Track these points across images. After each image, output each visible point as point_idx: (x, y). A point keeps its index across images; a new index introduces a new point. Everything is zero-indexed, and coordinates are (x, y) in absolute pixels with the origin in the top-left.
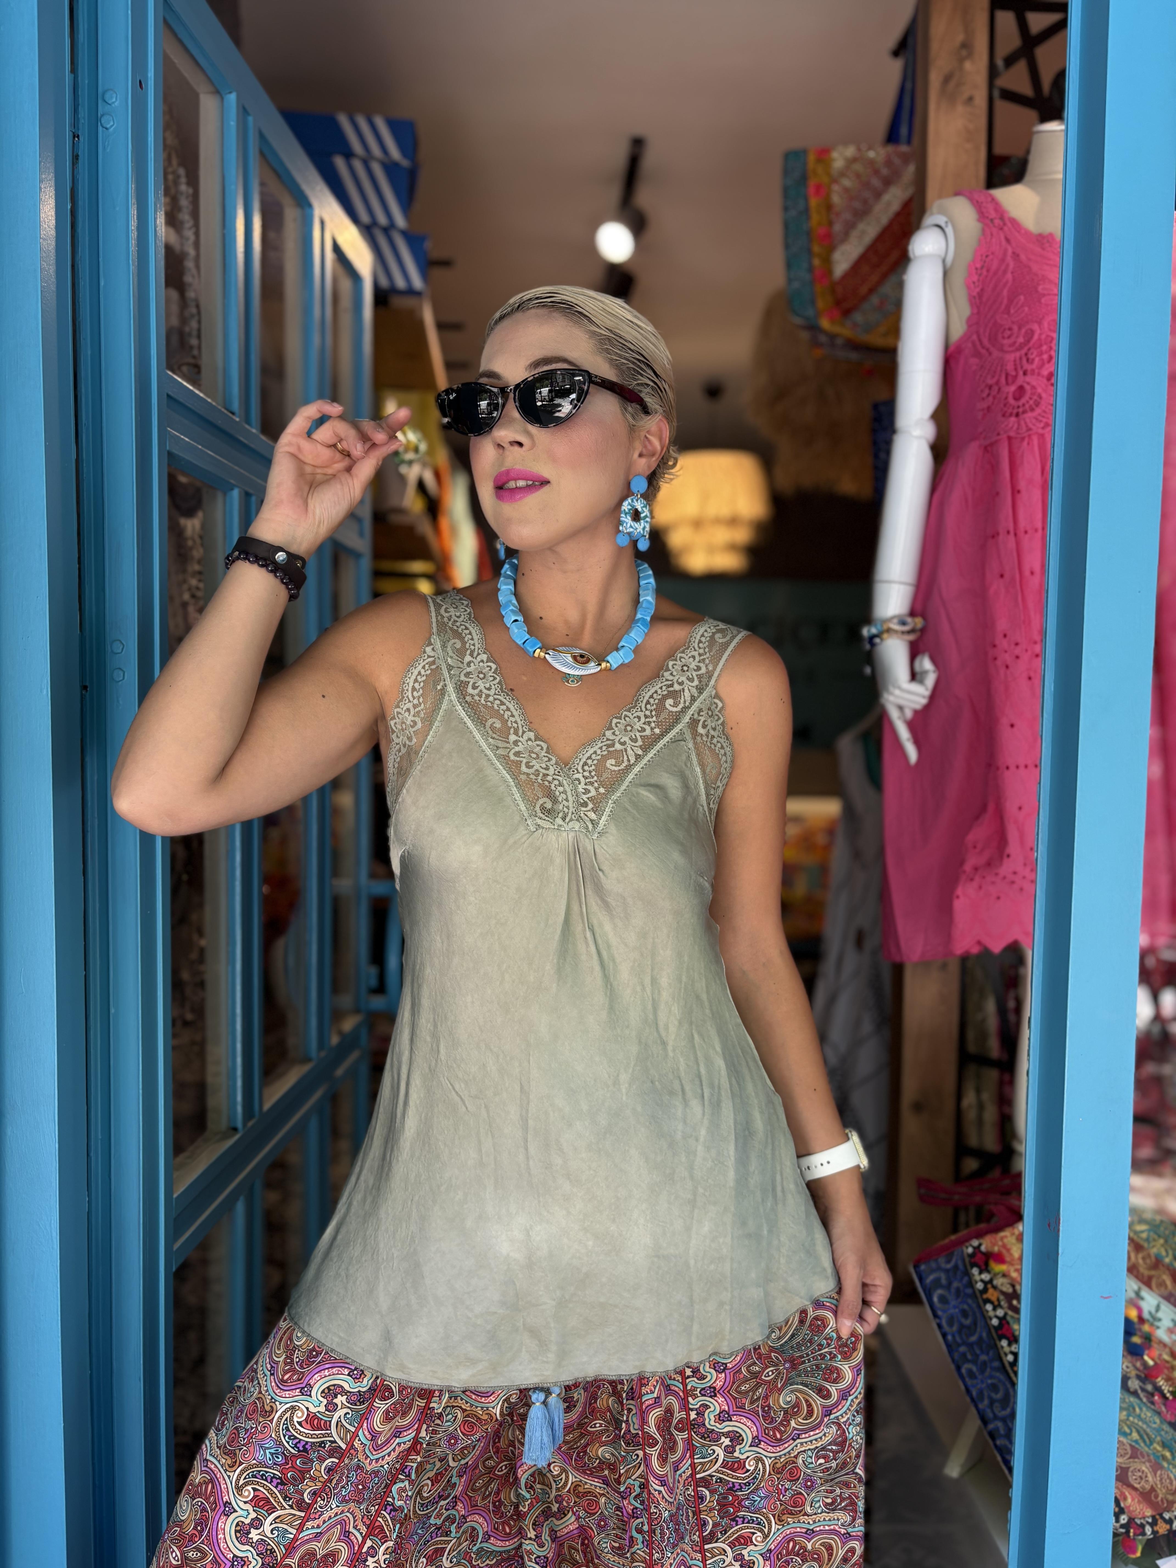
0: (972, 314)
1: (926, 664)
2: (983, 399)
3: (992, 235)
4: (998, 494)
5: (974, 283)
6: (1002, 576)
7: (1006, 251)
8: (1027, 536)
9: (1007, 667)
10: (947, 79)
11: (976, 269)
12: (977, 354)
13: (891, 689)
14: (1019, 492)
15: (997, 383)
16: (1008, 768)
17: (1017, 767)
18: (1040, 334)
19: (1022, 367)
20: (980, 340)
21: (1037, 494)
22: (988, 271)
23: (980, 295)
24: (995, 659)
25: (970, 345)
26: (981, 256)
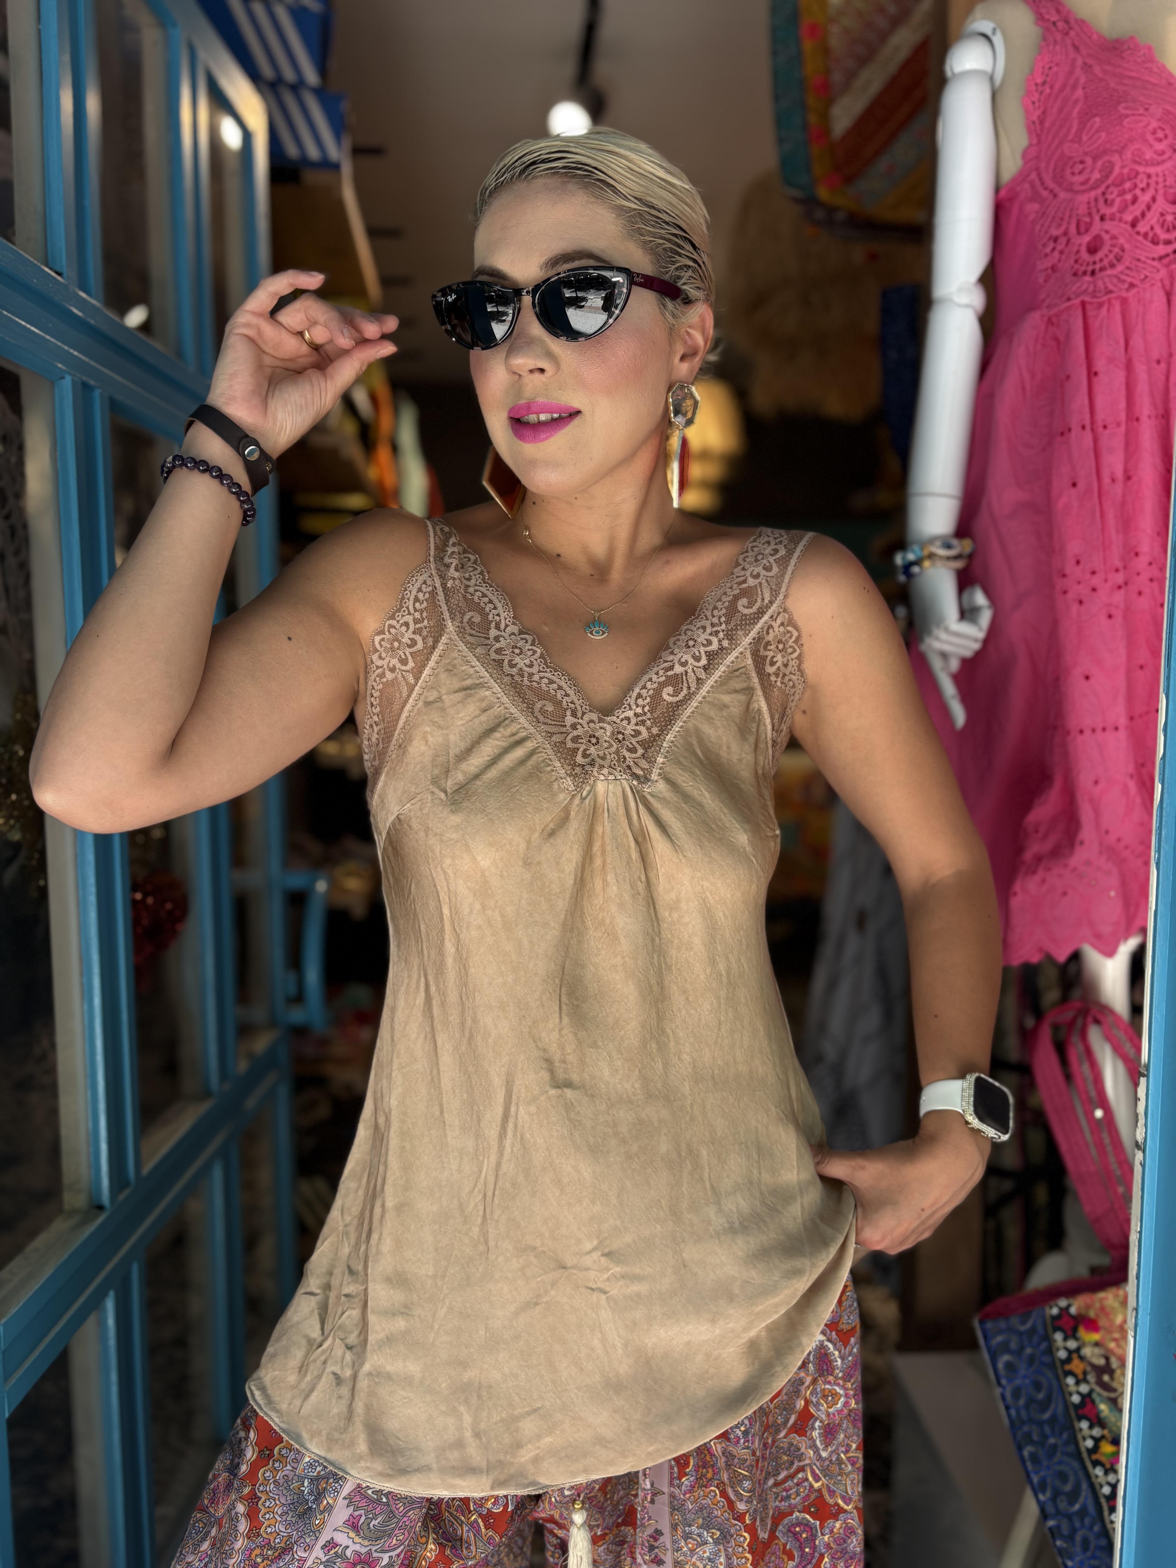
0: (1031, 145)
2: (1046, 255)
3: (1055, 41)
4: (1068, 377)
6: (1074, 485)
7: (1074, 60)
8: (1107, 432)
9: (1081, 602)
12: (1035, 197)
13: (932, 631)
14: (1096, 374)
15: (1065, 233)
16: (1081, 732)
17: (1094, 730)
18: (1123, 167)
19: (1098, 211)
20: (1041, 179)
21: (1120, 375)
22: (1051, 88)
24: (1065, 592)
25: (1027, 186)
26: (1043, 67)
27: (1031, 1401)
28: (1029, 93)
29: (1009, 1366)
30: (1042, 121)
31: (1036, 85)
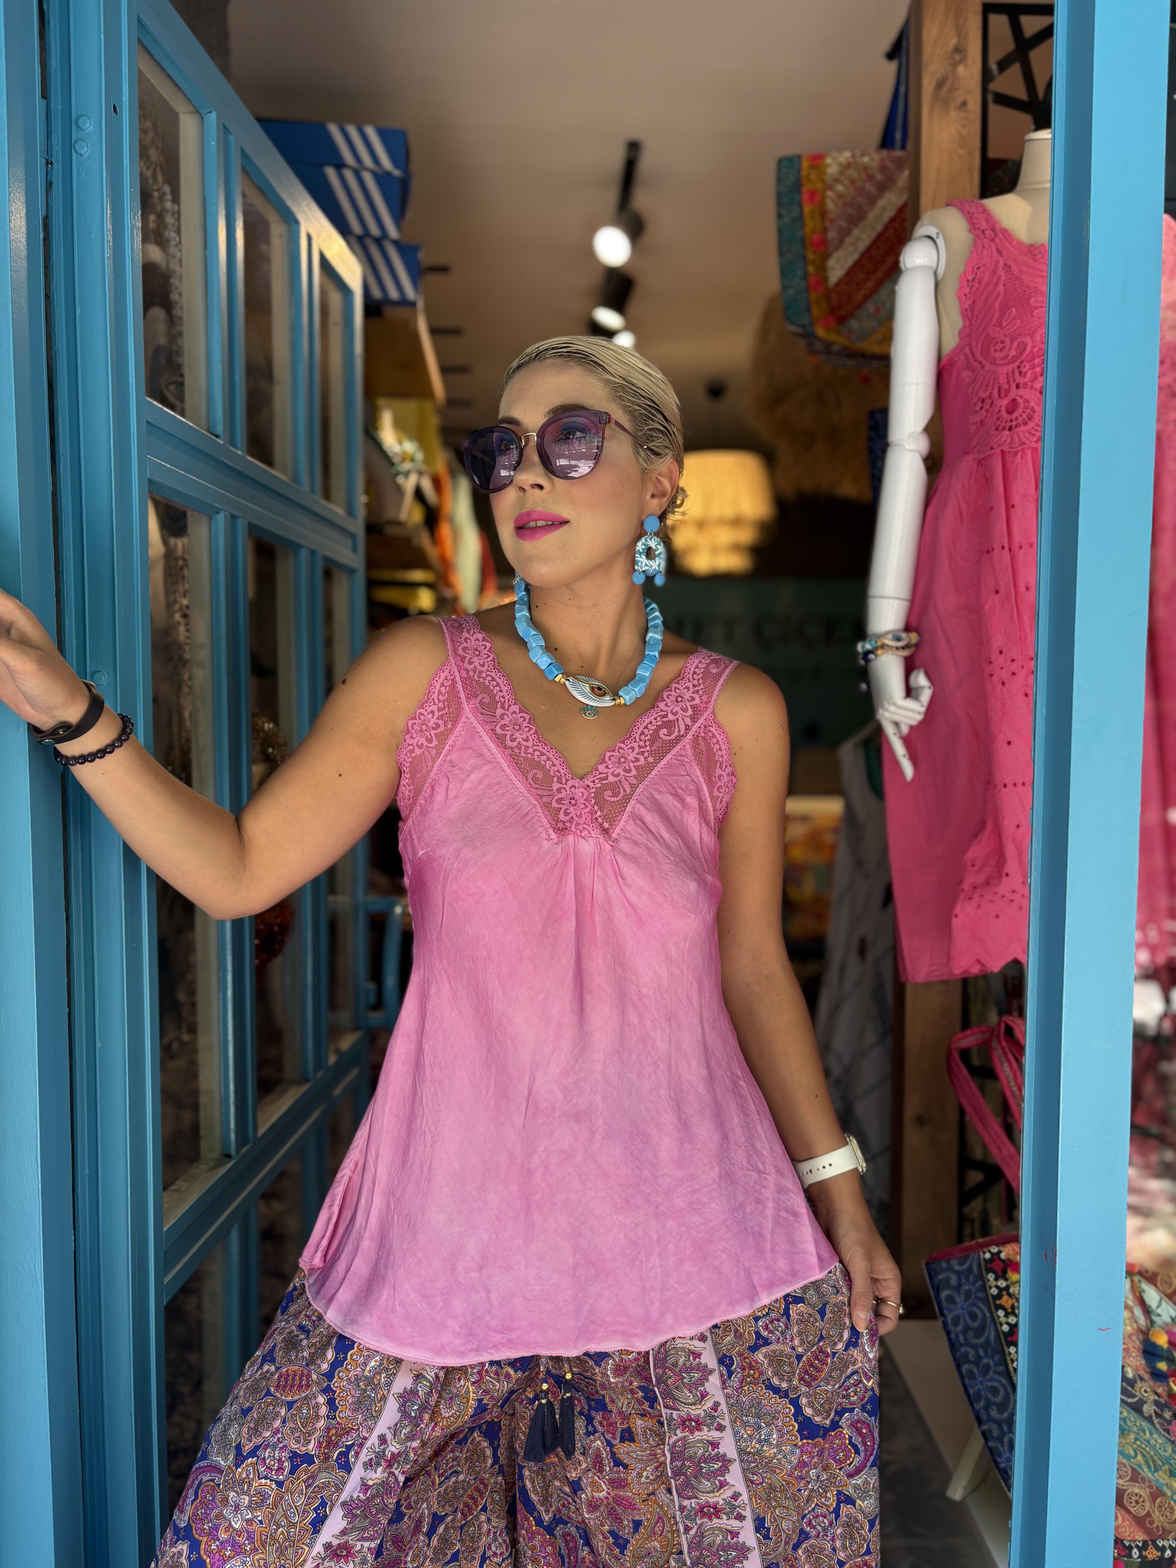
0: (964, 326)
1: (921, 679)
2: (976, 412)
3: (983, 246)
4: (991, 508)
5: (966, 295)
6: (997, 592)
7: (997, 262)
8: (1022, 551)
9: (1003, 684)
10: (940, 85)
12: (969, 367)
13: (886, 705)
14: (1013, 506)
15: (990, 396)
16: (1005, 786)
17: (1015, 785)
18: (1032, 345)
19: (1014, 380)
20: (972, 353)
21: (1031, 507)
22: (979, 283)
23: (972, 307)
24: (991, 675)
25: (962, 357)
26: (973, 267)
27: (967, 1328)
28: (962, 286)
29: (950, 1299)
30: (972, 309)
31: (968, 281)
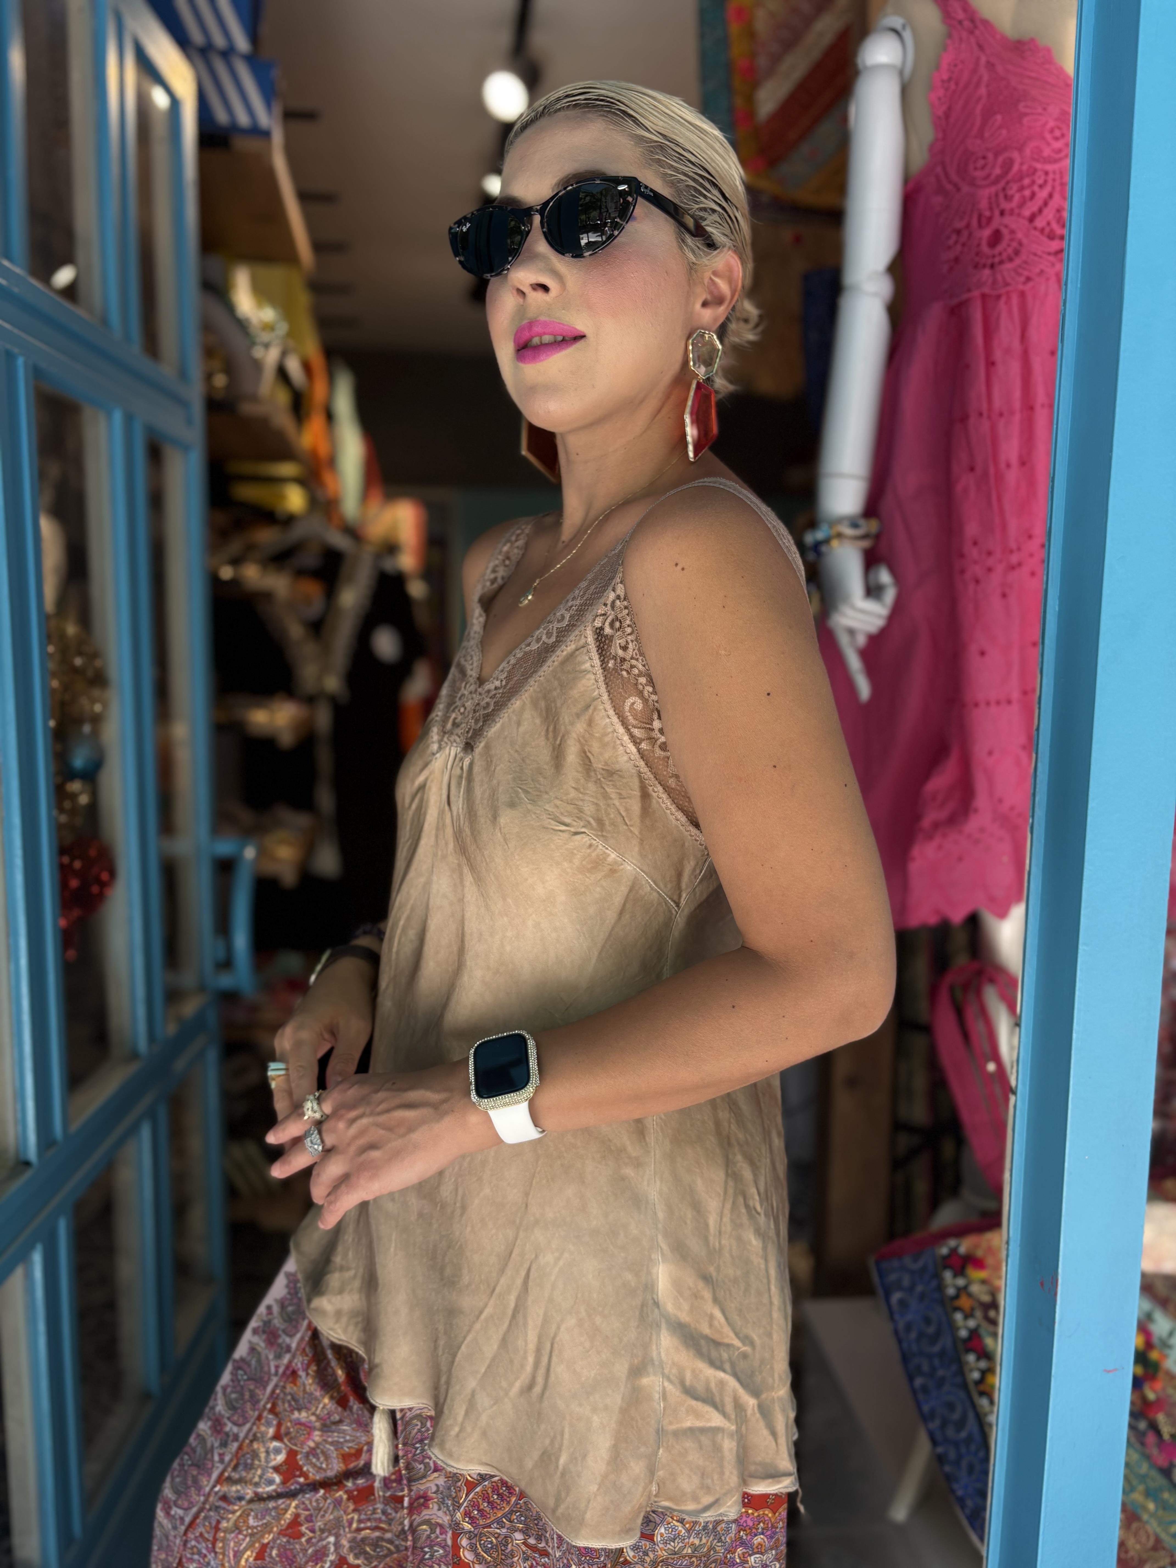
0: (937, 140)
1: (884, 576)
5: (939, 99)
11: (943, 81)
12: (940, 190)
13: (842, 607)
18: (1022, 164)
19: (998, 205)
20: (945, 173)
22: (957, 84)
23: (947, 115)
24: (963, 571)
25: (933, 179)
26: (948, 65)
27: (921, 1335)
28: (935, 89)
29: (902, 1303)
